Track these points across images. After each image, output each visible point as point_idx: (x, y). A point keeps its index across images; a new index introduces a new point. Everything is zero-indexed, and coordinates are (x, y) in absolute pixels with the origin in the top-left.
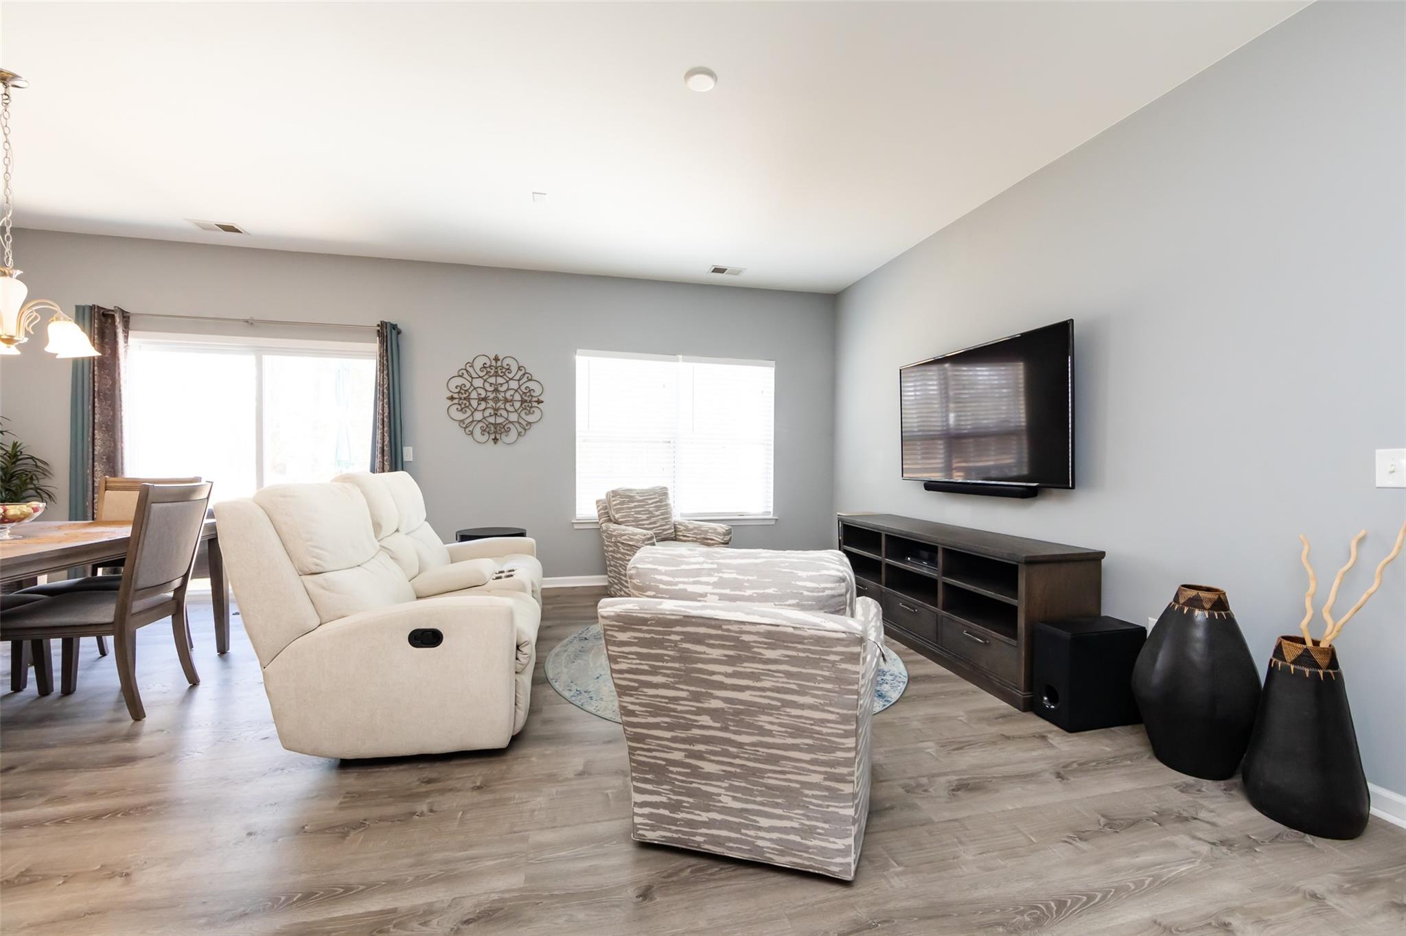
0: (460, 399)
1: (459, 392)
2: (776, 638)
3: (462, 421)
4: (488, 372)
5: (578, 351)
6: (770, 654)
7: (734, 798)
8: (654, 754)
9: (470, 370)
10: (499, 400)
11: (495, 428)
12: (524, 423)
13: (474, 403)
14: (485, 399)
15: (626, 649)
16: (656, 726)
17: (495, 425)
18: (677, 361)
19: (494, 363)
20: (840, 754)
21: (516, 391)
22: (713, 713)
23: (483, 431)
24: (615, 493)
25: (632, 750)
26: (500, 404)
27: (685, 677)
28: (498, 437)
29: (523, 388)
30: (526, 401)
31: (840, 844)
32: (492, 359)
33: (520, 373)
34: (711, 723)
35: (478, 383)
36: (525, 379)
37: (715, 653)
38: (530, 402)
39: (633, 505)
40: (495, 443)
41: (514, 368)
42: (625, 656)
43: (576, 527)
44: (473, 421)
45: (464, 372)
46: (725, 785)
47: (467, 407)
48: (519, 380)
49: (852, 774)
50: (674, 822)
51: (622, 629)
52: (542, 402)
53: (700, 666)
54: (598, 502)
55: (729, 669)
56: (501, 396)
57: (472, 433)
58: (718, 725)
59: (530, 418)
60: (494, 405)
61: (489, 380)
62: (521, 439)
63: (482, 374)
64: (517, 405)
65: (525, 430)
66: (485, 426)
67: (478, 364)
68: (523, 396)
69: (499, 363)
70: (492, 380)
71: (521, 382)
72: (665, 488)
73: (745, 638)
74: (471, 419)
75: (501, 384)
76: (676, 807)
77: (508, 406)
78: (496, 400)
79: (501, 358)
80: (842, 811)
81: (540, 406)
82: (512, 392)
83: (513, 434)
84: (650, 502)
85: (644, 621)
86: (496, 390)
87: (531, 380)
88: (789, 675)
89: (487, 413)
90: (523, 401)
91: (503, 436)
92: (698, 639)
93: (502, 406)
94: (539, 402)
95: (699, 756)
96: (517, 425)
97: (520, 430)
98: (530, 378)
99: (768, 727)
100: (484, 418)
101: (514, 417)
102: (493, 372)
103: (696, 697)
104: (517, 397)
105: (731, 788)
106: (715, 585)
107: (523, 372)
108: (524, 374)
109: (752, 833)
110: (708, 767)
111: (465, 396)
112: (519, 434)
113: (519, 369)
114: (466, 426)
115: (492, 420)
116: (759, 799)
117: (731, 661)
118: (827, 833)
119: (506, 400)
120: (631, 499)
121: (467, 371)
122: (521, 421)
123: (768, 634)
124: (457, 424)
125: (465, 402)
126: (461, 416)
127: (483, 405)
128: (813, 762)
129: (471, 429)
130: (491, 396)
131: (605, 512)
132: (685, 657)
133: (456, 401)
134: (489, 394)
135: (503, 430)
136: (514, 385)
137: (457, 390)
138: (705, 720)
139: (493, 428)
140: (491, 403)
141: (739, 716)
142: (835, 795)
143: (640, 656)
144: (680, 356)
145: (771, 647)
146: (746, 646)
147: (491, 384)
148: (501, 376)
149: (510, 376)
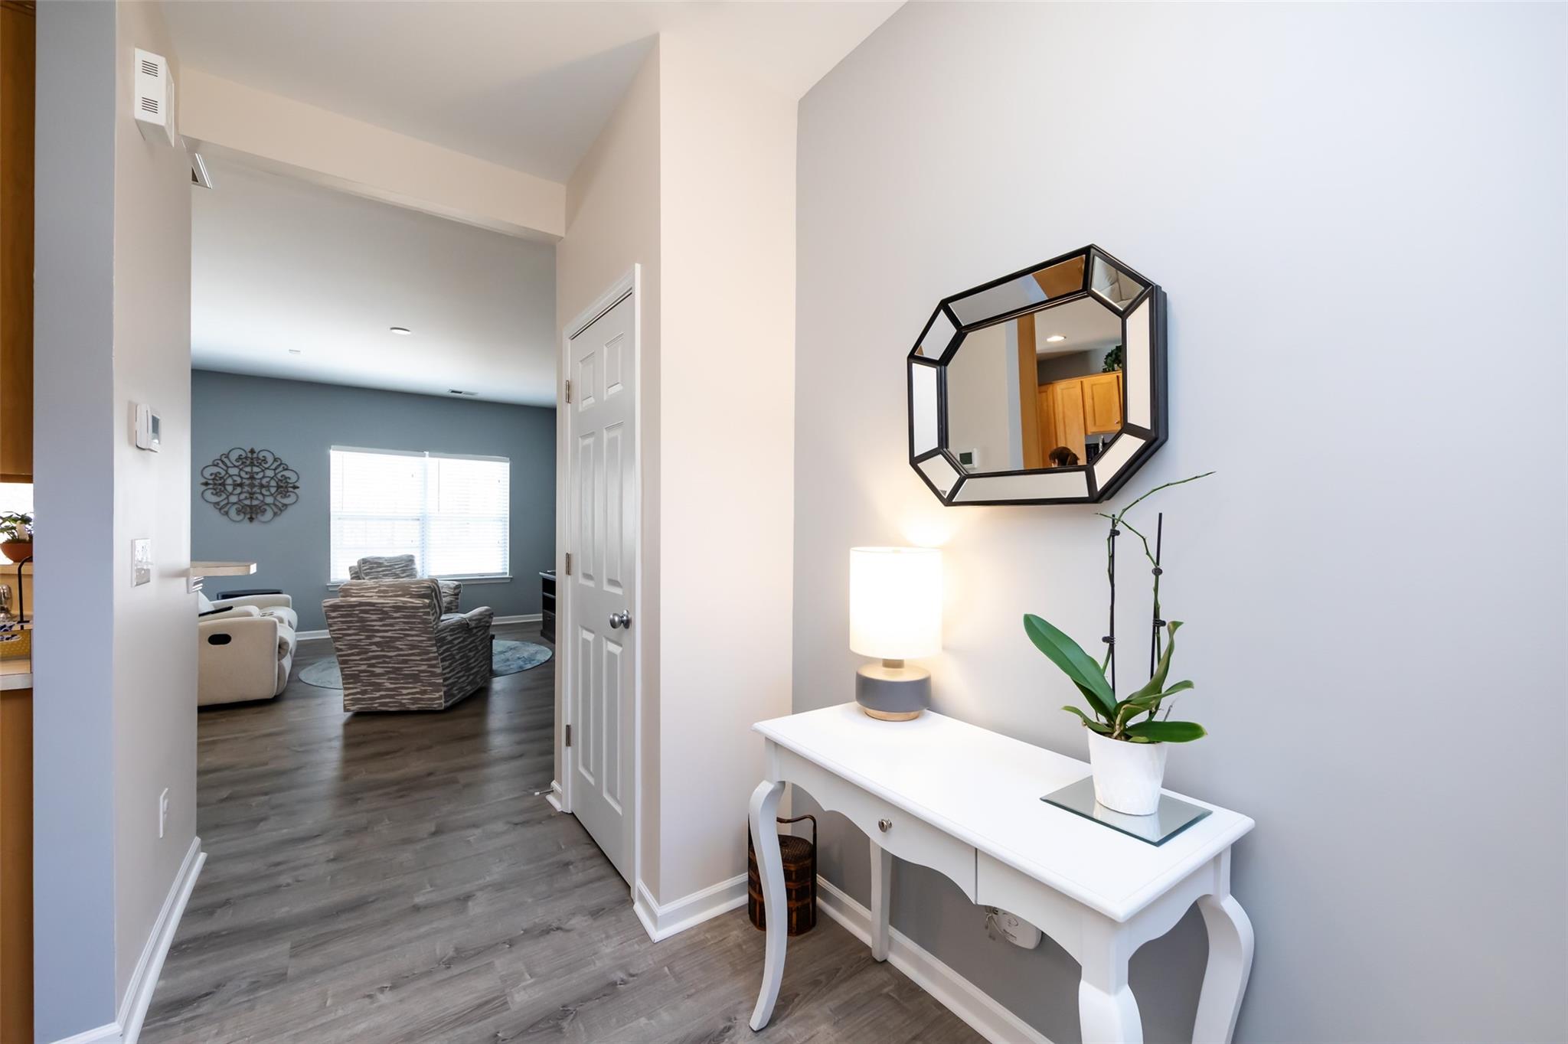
0: (215, 484)
1: (213, 479)
2: (397, 608)
3: (217, 503)
4: (243, 463)
5: (332, 447)
6: (395, 615)
7: (391, 683)
8: (354, 669)
9: (226, 460)
10: (255, 486)
11: (251, 509)
12: (280, 505)
13: (230, 488)
14: (241, 485)
15: (336, 620)
16: (352, 654)
17: (251, 507)
18: (424, 456)
19: (249, 455)
20: (432, 655)
21: (272, 478)
22: (376, 644)
23: (239, 512)
24: (364, 561)
25: (342, 670)
26: (256, 489)
27: (363, 629)
28: (254, 516)
29: (279, 476)
30: (282, 487)
31: (437, 695)
32: (247, 451)
33: (276, 464)
34: (377, 649)
35: (233, 471)
36: (281, 469)
37: (374, 617)
38: (286, 487)
39: (381, 569)
40: (251, 521)
41: (270, 459)
42: (335, 623)
43: (330, 589)
44: (228, 503)
45: (219, 462)
46: (386, 677)
47: (223, 492)
48: (275, 470)
49: (438, 663)
50: (364, 699)
51: (334, 611)
52: (298, 488)
53: (368, 623)
54: (350, 568)
55: (381, 623)
56: (257, 482)
57: (227, 513)
58: (379, 649)
59: (286, 501)
60: (250, 490)
61: (244, 469)
62: (278, 519)
63: (237, 464)
64: (273, 490)
65: (280, 510)
66: (241, 507)
67: (234, 456)
68: (279, 483)
69: (255, 455)
70: (248, 469)
71: (277, 471)
72: (412, 556)
73: (385, 609)
74: (225, 502)
75: (257, 473)
76: (364, 692)
77: (264, 491)
78: (252, 486)
79: (257, 450)
80: (437, 681)
81: (296, 491)
82: (268, 479)
83: (269, 514)
84: (397, 567)
85: (342, 606)
86: (252, 478)
87: (287, 469)
88: (404, 623)
89: (243, 496)
90: (278, 487)
91: (259, 516)
92: (366, 612)
93: (258, 491)
94: (295, 487)
95: (373, 666)
96: (273, 507)
97: (276, 510)
98: (286, 467)
99: (401, 647)
100: (240, 500)
101: (269, 500)
102: (248, 462)
103: (368, 638)
104: (273, 483)
105: (389, 679)
106: (376, 592)
107: (279, 463)
108: (280, 465)
109: (400, 697)
110: (378, 670)
111: (220, 482)
112: (275, 514)
113: (275, 460)
114: (222, 509)
115: (247, 502)
116: (402, 681)
117: (381, 620)
118: (432, 691)
119: (262, 486)
120: (380, 565)
121: (223, 462)
122: (277, 503)
123: (393, 607)
124: (212, 505)
125: (220, 487)
126: (215, 499)
127: (239, 490)
128: (422, 660)
129: (226, 509)
130: (247, 482)
131: (356, 574)
132: (362, 620)
133: (211, 486)
134: (244, 481)
135: (259, 511)
136: (270, 473)
137: (213, 477)
138: (374, 648)
139: (248, 509)
140: (246, 488)
141: (388, 644)
142: (434, 674)
143: (343, 622)
144: (427, 453)
145: (396, 612)
146: (386, 613)
147: (247, 473)
148: (257, 466)
149: (266, 466)
